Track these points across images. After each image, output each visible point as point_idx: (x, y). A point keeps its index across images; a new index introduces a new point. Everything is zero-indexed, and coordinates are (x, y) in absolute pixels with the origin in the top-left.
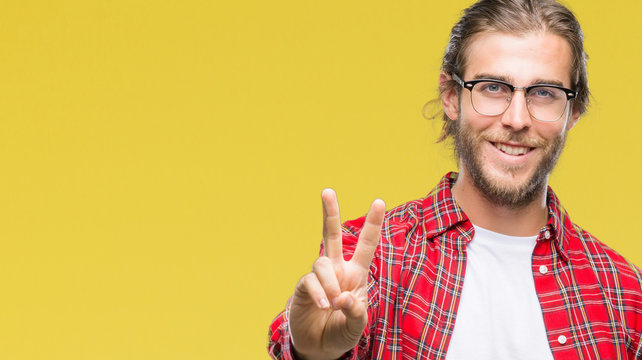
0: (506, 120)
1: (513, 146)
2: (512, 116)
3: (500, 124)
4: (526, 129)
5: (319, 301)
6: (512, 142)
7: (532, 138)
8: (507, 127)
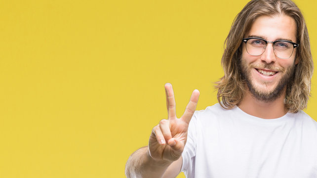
0: (263, 58)
1: (267, 71)
2: (266, 56)
3: (260, 60)
4: (273, 62)
5: (160, 140)
6: (266, 69)
7: (276, 67)
8: (263, 61)
